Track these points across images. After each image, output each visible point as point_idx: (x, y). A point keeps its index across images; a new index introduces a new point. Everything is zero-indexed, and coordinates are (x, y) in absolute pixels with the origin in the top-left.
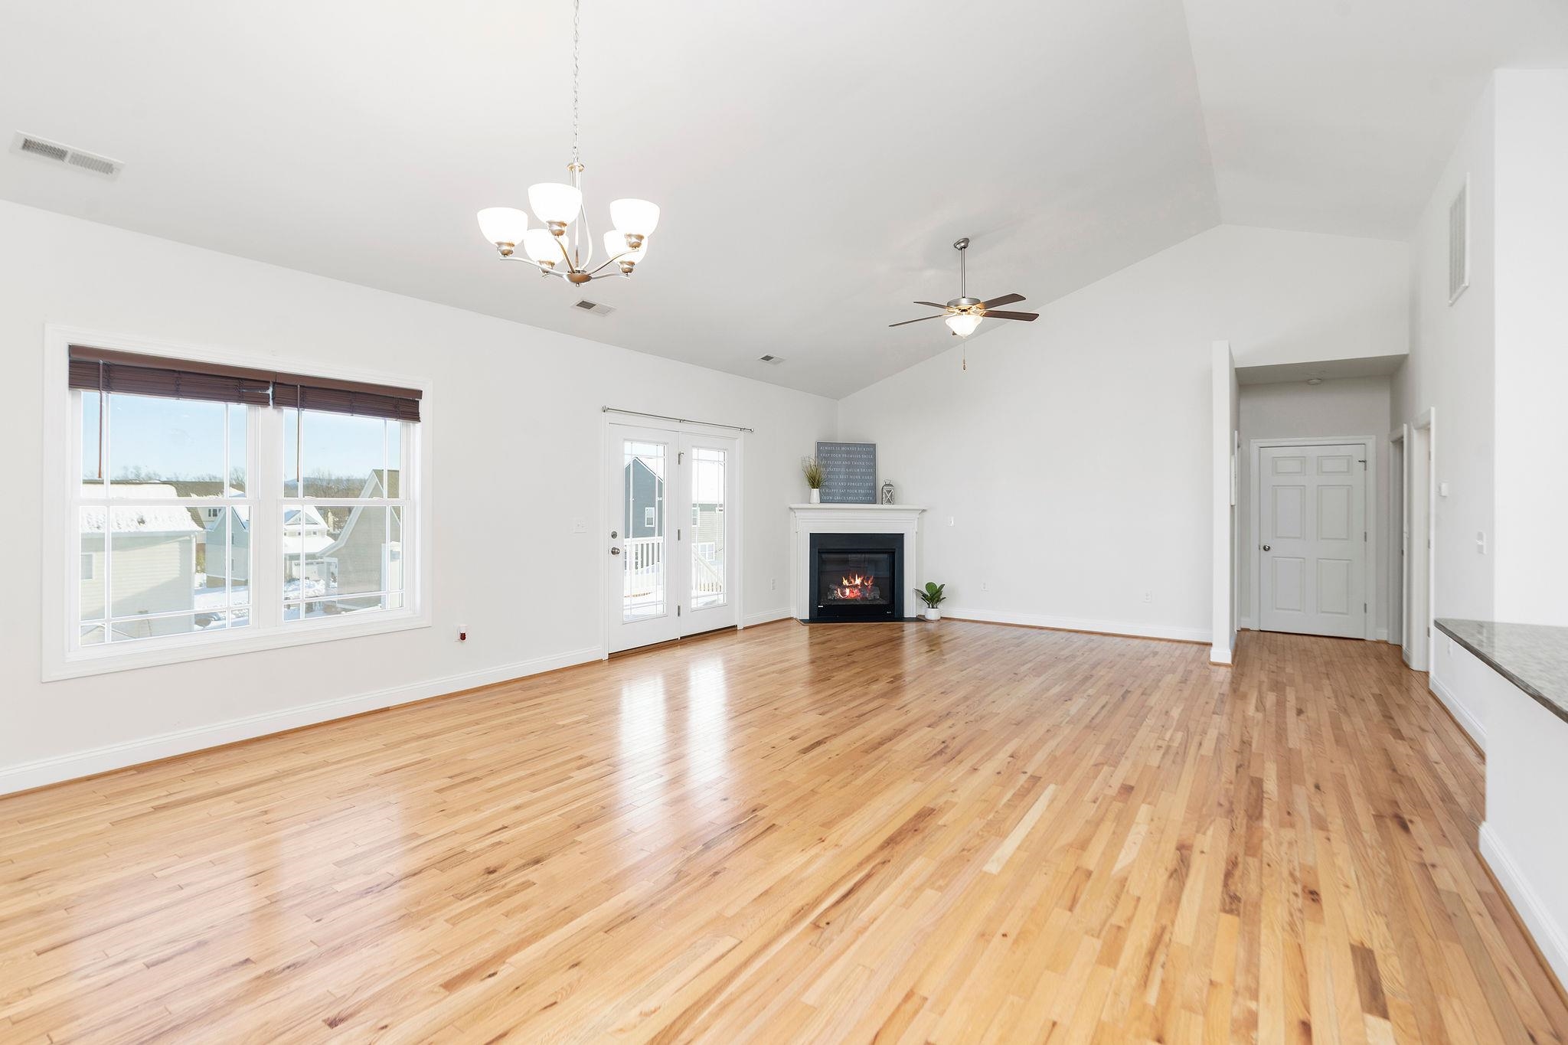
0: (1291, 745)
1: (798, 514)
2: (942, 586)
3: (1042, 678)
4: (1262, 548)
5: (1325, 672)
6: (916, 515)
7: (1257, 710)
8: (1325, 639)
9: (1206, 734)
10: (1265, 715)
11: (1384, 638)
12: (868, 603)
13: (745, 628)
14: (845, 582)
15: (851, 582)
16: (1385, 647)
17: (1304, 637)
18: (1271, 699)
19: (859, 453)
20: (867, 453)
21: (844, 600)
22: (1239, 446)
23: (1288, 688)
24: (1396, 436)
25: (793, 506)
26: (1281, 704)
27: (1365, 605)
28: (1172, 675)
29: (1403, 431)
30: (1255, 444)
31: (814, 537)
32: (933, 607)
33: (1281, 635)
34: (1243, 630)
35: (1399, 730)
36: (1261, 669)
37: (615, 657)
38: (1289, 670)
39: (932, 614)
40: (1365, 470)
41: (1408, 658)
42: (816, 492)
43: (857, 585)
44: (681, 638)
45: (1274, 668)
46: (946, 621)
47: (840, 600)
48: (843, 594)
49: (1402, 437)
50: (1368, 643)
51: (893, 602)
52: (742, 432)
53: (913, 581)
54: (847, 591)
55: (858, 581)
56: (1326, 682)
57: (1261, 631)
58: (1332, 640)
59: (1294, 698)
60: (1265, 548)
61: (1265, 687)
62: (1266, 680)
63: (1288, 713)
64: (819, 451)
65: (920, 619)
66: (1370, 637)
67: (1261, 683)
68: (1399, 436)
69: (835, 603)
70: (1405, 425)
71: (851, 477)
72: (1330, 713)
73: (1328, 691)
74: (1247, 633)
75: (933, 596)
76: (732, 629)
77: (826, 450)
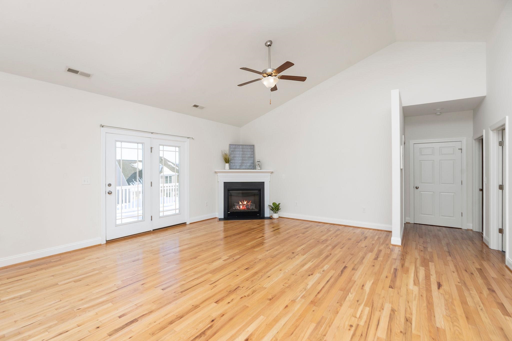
0: (438, 325)
1: (218, 174)
2: (279, 204)
3: (305, 256)
4: (415, 188)
5: (448, 251)
6: (270, 174)
7: (415, 284)
8: (443, 228)
9: (383, 309)
10: (419, 289)
11: (471, 228)
12: (250, 211)
13: (190, 224)
14: (240, 203)
15: (243, 203)
16: (471, 232)
17: (434, 227)
18: (422, 273)
19: (247, 148)
20: (251, 149)
21: (239, 210)
22: (404, 143)
23: (430, 263)
24: (479, 135)
25: (216, 171)
26: (427, 277)
27: (462, 213)
28: (371, 253)
29: (483, 133)
30: (412, 142)
31: (225, 184)
32: (276, 213)
33: (424, 225)
34: (407, 223)
35: (502, 304)
36: (416, 249)
37: (109, 242)
38: (429, 249)
39: (275, 216)
40: (462, 153)
41: (488, 242)
42: (227, 165)
43: (245, 204)
44: (153, 230)
45: (422, 249)
46: (281, 218)
47: (238, 210)
48: (240, 207)
49: (483, 136)
50: (463, 230)
51: (260, 211)
52: (189, 139)
53: (268, 201)
54: (241, 206)
55: (245, 203)
56: (449, 258)
57: (415, 223)
58: (447, 228)
59: (434, 271)
60: (416, 187)
61: (418, 262)
62: (418, 257)
63: (432, 286)
64: (230, 148)
65: (270, 218)
66: (464, 227)
67: (416, 259)
68: (481, 135)
69: (236, 211)
70: (484, 131)
71: (244, 159)
72: (456, 285)
73: (452, 266)
74: (409, 224)
75: (276, 208)
76: (184, 224)
77: (233, 147)
